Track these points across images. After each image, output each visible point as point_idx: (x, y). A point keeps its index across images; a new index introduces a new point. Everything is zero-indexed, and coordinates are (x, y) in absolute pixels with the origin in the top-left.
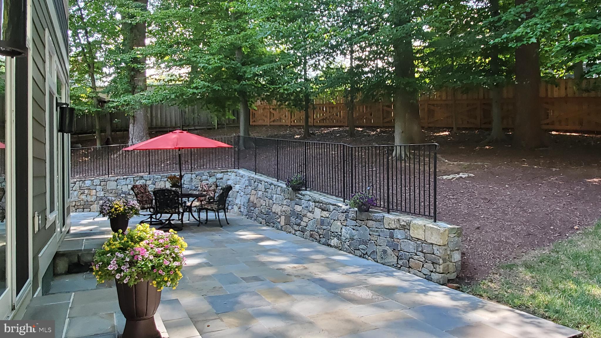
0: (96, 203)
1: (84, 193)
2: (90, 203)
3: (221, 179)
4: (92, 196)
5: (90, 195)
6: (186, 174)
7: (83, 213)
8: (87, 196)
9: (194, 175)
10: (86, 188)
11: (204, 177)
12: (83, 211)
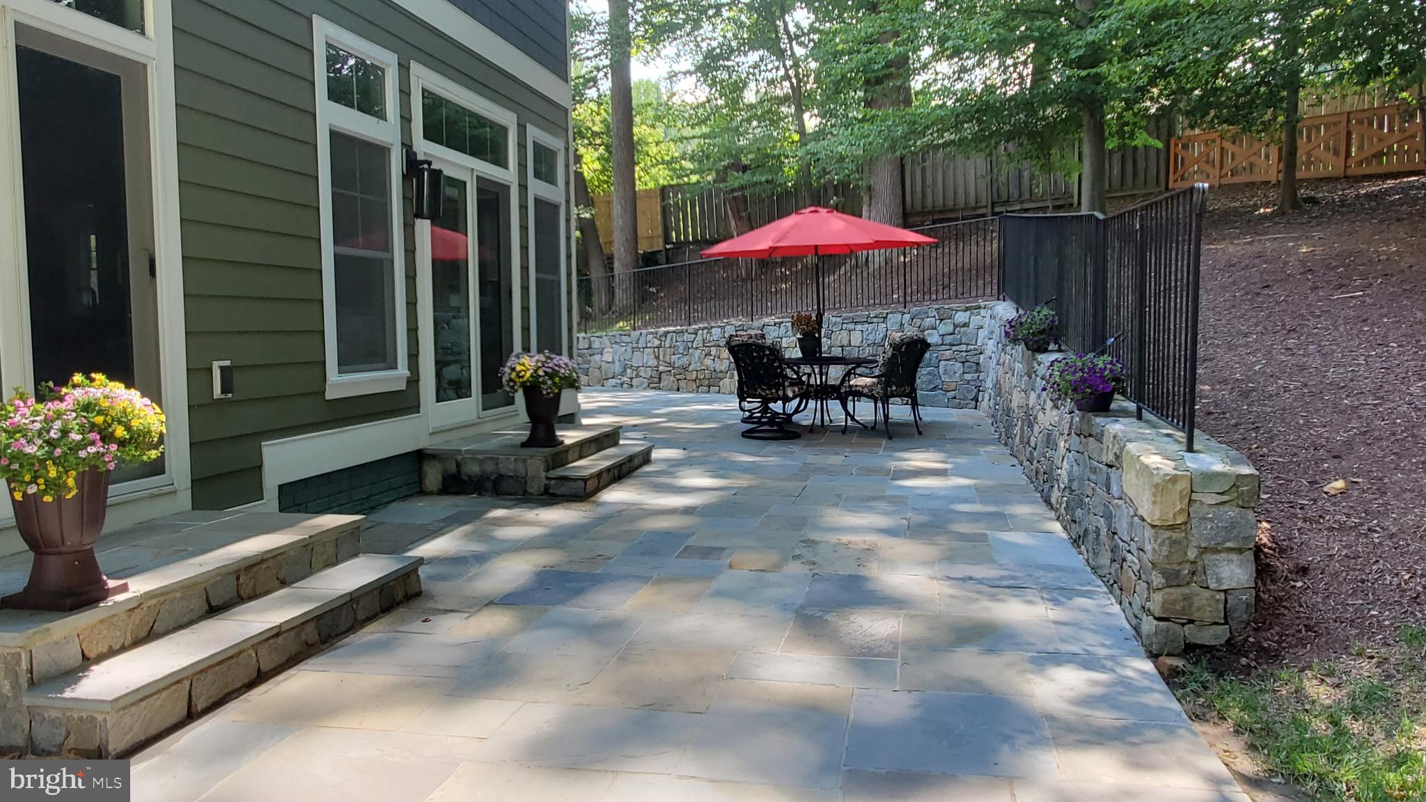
0: (728, 376)
1: (709, 354)
2: (720, 375)
3: (966, 325)
4: (722, 360)
5: (719, 358)
6: (892, 313)
7: (708, 395)
8: (714, 360)
9: (907, 317)
10: (713, 344)
11: (928, 322)
12: (708, 392)
